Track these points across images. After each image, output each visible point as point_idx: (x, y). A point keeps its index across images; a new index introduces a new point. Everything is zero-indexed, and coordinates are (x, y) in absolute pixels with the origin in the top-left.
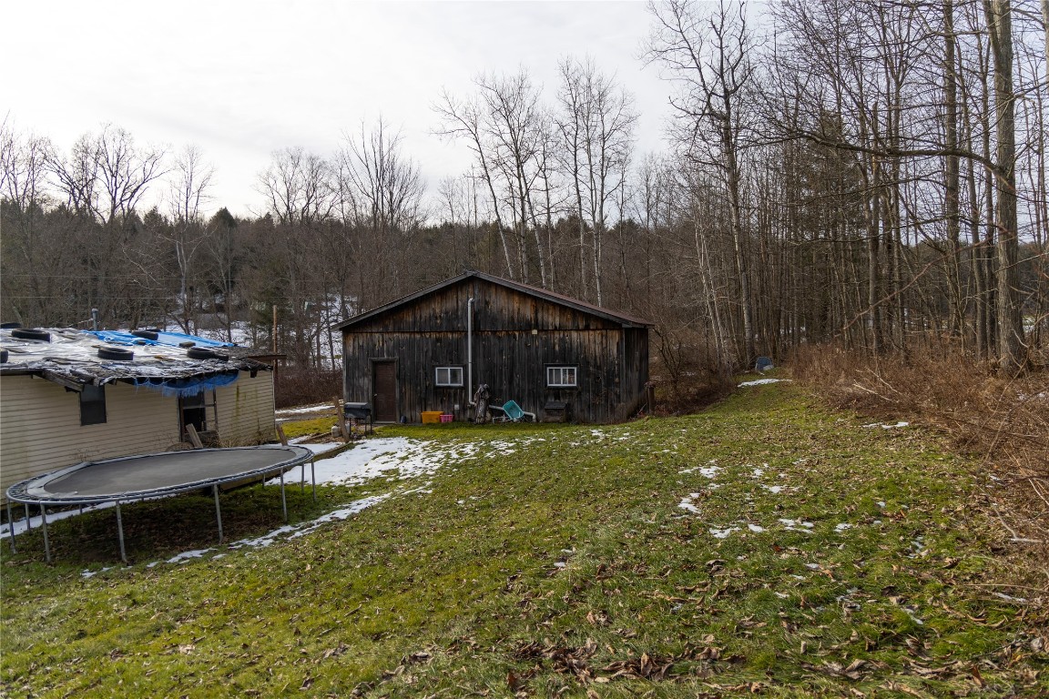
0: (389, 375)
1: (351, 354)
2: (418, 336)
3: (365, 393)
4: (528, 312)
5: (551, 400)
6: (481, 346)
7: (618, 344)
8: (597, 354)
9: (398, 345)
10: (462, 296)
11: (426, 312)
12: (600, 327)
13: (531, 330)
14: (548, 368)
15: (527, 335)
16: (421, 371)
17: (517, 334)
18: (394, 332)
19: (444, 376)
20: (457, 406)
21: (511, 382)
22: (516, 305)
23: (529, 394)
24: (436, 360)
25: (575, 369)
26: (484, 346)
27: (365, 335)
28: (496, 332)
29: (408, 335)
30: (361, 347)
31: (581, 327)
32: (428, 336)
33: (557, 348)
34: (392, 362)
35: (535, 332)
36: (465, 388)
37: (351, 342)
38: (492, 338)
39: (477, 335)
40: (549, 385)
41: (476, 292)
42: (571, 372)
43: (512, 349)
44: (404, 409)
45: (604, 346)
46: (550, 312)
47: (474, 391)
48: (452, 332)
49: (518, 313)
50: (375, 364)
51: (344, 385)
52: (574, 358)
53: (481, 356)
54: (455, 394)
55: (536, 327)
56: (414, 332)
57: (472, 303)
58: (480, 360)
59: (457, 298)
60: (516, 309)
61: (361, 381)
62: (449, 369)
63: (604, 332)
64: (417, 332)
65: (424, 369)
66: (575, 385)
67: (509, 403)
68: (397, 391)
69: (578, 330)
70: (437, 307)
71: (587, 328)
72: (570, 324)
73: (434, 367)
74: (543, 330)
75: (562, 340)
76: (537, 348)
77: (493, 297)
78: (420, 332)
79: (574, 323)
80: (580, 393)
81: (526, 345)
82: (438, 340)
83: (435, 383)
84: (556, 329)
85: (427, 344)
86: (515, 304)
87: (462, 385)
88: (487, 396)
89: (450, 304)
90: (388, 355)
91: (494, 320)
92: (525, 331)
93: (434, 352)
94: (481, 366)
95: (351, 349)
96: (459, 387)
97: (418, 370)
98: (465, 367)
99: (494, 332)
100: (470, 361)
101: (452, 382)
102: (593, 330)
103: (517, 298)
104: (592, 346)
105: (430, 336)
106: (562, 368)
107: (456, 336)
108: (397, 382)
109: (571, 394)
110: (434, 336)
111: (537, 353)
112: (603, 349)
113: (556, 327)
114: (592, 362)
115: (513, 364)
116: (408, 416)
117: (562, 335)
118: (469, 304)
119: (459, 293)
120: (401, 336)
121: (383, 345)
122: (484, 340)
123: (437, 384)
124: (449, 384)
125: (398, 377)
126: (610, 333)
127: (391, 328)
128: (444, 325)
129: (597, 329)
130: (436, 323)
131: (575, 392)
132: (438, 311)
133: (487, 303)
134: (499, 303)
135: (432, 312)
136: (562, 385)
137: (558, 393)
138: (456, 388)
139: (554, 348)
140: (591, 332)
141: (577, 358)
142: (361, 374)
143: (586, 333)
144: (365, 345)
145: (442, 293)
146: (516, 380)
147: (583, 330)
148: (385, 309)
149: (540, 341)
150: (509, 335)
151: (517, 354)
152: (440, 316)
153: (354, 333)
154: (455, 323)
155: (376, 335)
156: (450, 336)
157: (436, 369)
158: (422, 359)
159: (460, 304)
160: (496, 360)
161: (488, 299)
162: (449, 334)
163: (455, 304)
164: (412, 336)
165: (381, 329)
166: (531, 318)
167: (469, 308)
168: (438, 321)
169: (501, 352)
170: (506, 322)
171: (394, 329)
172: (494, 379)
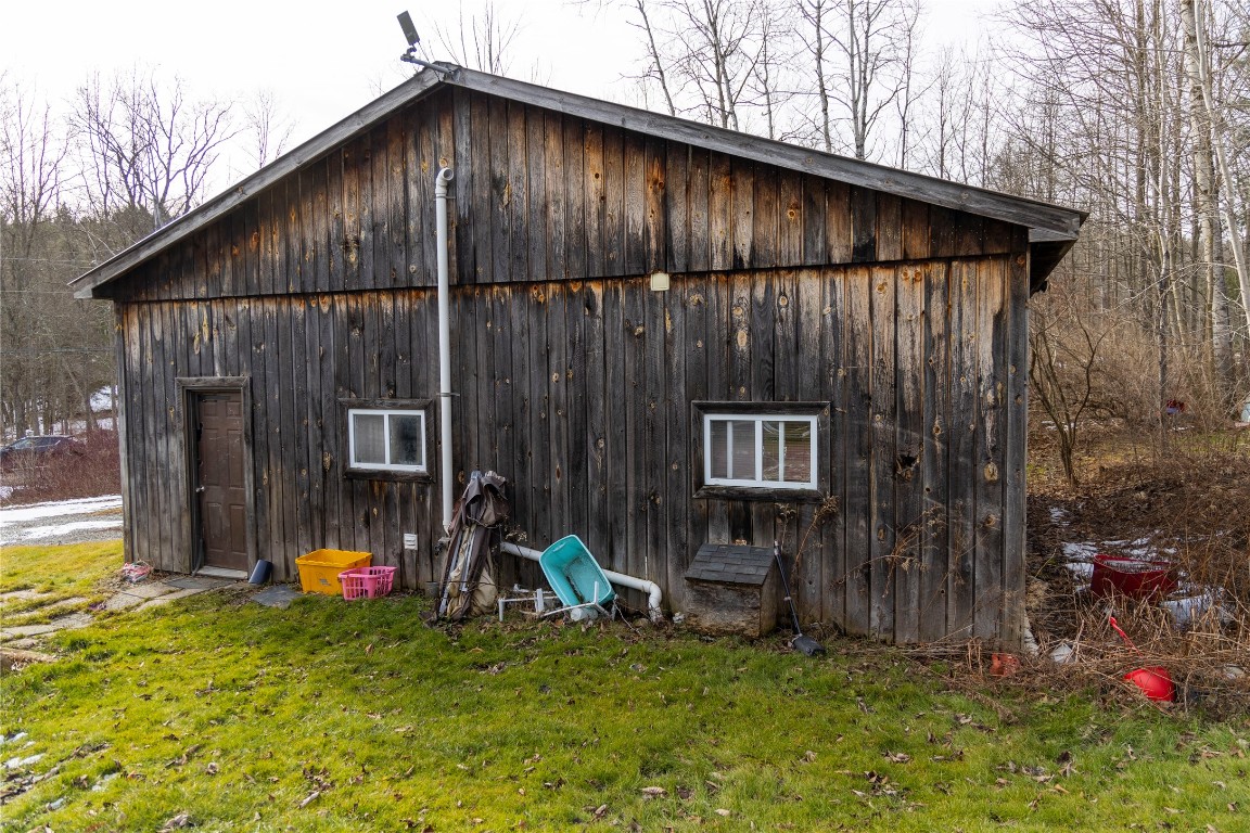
0: (227, 426)
1: (136, 366)
2: (299, 308)
3: (171, 483)
4: (636, 207)
5: (718, 537)
6: (481, 337)
7: (998, 318)
8: (907, 365)
9: (250, 336)
10: (417, 164)
11: (316, 227)
12: (919, 248)
13: (646, 275)
14: (708, 418)
15: (631, 292)
16: (310, 420)
17: (597, 290)
18: (237, 298)
19: (373, 440)
20: (410, 541)
21: (578, 462)
22: (594, 185)
23: (640, 514)
24: (349, 385)
25: (813, 420)
27: (166, 307)
28: (529, 284)
29: (271, 306)
30: (159, 346)
31: (838, 255)
32: (325, 309)
33: (742, 340)
34: (235, 390)
35: (660, 282)
36: (432, 479)
37: (135, 330)
38: (514, 310)
39: (468, 299)
40: (710, 481)
41: (462, 148)
42: (796, 435)
43: (581, 348)
44: (268, 537)
45: (938, 328)
46: (718, 200)
47: (458, 488)
48: (393, 291)
49: (602, 213)
50: (195, 398)
51: (123, 455)
52: (807, 380)
53: (483, 372)
54: (405, 500)
55: (665, 261)
56: (288, 296)
57: (449, 183)
58: (479, 389)
59: (405, 173)
60: (594, 197)
61: (161, 446)
62: (386, 413)
63: (937, 271)
64: (296, 295)
65: (318, 416)
66: (812, 485)
67: (567, 544)
68: (249, 478)
69: (825, 267)
70: (348, 210)
71: (864, 258)
72: (791, 245)
73: (341, 410)
74: (689, 274)
75: (762, 311)
76: (668, 342)
77: (518, 159)
78: (304, 296)
79: (808, 239)
80: (830, 517)
81: (629, 330)
82: (354, 320)
83: (346, 459)
84: (737, 268)
85: (325, 331)
86: (591, 178)
87: (422, 468)
89: (383, 199)
90: (225, 371)
91: (520, 245)
92: (625, 279)
93: (344, 359)
94: (483, 409)
95: (135, 351)
96: (416, 477)
97: (301, 419)
98: (432, 409)
99: (521, 288)
100: (445, 386)
101: (394, 459)
102: (888, 265)
103: (595, 159)
104: (885, 330)
105: (332, 307)
106: (759, 420)
107: (403, 303)
108: (248, 455)
109: (796, 521)
110: (341, 307)
111: (667, 360)
112: (930, 344)
113: (738, 259)
114: (883, 398)
115: (585, 407)
116: (278, 560)
117: (760, 293)
118: (440, 187)
119: (411, 156)
120: (256, 309)
121: (211, 338)
122: (490, 316)
123: (354, 465)
124: (387, 466)
125: (251, 439)
126: (964, 273)
127: (226, 288)
128: (369, 268)
129: (906, 261)
130: (346, 263)
131: (813, 515)
132: (349, 222)
133: (497, 184)
135: (333, 226)
136: (758, 482)
137: (745, 512)
138: (409, 479)
139: (731, 341)
140: (882, 276)
141: (821, 380)
142: (160, 426)
143: (860, 279)
144: (168, 339)
146: (596, 457)
147: (844, 267)
149: (678, 312)
150: (571, 295)
151: (599, 364)
152: (357, 241)
153: (140, 303)
154: (400, 261)
155: (194, 307)
156: (387, 303)
157: (352, 412)
158: (312, 382)
159: (414, 192)
160: (531, 388)
161: (499, 169)
162: (384, 298)
163: (400, 196)
164: (284, 307)
165: (202, 291)
166: (646, 231)
167: (440, 205)
168: (353, 257)
169: (545, 356)
170: (560, 250)
171: (235, 289)
172: (523, 453)
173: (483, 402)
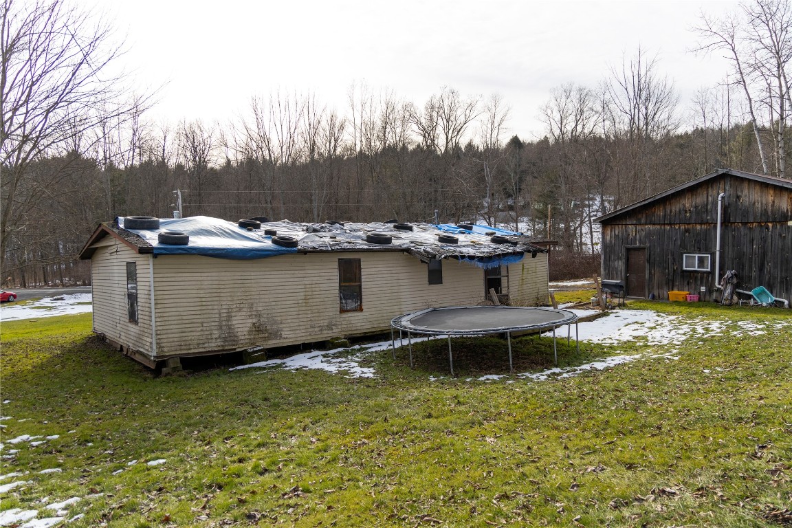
0: (640, 259)
1: (608, 241)
2: (668, 227)
3: (619, 273)
4: (784, 204)
6: (730, 236)
9: (649, 234)
10: (712, 192)
11: (676, 207)
13: (786, 222)
15: (782, 226)
16: (670, 257)
17: (770, 225)
18: (646, 224)
19: (692, 262)
20: (703, 289)
21: (761, 268)
22: (771, 199)
23: (781, 282)
24: (684, 248)
26: (734, 236)
27: (620, 226)
28: (747, 223)
29: (659, 227)
30: (617, 236)
32: (677, 228)
34: (644, 249)
35: (791, 223)
36: (712, 272)
37: (609, 232)
38: (742, 230)
39: (727, 226)
41: (727, 188)
43: (764, 240)
44: (653, 288)
48: (701, 224)
49: (773, 206)
50: (628, 250)
51: (602, 265)
53: (730, 245)
54: (702, 278)
56: (664, 224)
57: (723, 198)
58: (729, 249)
59: (708, 194)
60: (771, 202)
61: (616, 263)
62: (697, 256)
64: (667, 224)
65: (673, 255)
67: (757, 289)
68: (647, 272)
70: (687, 203)
73: (681, 254)
77: (746, 192)
78: (670, 224)
81: (780, 235)
82: (687, 231)
83: (682, 267)
85: (677, 233)
86: (770, 197)
87: (709, 270)
88: (735, 281)
89: (700, 199)
90: (640, 243)
91: (746, 213)
92: (779, 222)
93: (683, 241)
95: (608, 238)
96: (707, 272)
97: (666, 256)
98: (713, 255)
99: (745, 224)
100: (718, 248)
101: (699, 267)
103: (772, 192)
105: (680, 227)
107: (704, 227)
108: (647, 266)
110: (683, 227)
115: (764, 254)
116: (656, 293)
118: (719, 199)
119: (710, 189)
120: (652, 227)
121: (636, 234)
122: (734, 231)
123: (684, 269)
124: (696, 269)
125: (649, 261)
127: (643, 221)
128: (694, 217)
130: (686, 216)
132: (687, 205)
133: (738, 197)
134: (752, 198)
135: (682, 207)
138: (703, 273)
142: (616, 258)
144: (620, 234)
145: (693, 190)
146: (767, 268)
148: (639, 205)
150: (761, 226)
151: (770, 244)
152: (690, 210)
153: (611, 225)
154: (705, 216)
155: (630, 226)
156: (699, 227)
157: (684, 255)
158: (671, 246)
159: (710, 199)
160: (746, 249)
161: (739, 193)
162: (697, 225)
163: (705, 200)
164: (663, 227)
165: (635, 222)
166: (787, 210)
167: (720, 203)
168: (688, 215)
169: (752, 241)
170: (758, 214)
171: (646, 222)
172: (743, 266)
173: (730, 253)
